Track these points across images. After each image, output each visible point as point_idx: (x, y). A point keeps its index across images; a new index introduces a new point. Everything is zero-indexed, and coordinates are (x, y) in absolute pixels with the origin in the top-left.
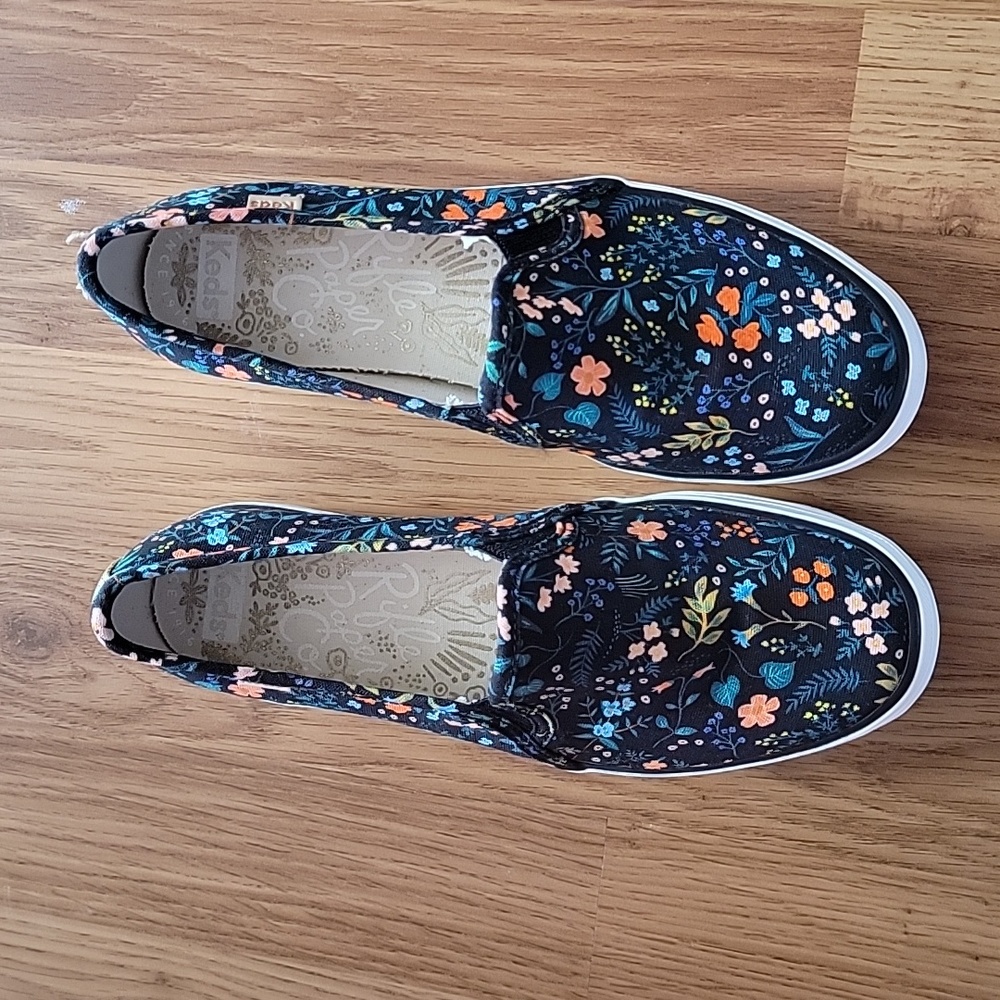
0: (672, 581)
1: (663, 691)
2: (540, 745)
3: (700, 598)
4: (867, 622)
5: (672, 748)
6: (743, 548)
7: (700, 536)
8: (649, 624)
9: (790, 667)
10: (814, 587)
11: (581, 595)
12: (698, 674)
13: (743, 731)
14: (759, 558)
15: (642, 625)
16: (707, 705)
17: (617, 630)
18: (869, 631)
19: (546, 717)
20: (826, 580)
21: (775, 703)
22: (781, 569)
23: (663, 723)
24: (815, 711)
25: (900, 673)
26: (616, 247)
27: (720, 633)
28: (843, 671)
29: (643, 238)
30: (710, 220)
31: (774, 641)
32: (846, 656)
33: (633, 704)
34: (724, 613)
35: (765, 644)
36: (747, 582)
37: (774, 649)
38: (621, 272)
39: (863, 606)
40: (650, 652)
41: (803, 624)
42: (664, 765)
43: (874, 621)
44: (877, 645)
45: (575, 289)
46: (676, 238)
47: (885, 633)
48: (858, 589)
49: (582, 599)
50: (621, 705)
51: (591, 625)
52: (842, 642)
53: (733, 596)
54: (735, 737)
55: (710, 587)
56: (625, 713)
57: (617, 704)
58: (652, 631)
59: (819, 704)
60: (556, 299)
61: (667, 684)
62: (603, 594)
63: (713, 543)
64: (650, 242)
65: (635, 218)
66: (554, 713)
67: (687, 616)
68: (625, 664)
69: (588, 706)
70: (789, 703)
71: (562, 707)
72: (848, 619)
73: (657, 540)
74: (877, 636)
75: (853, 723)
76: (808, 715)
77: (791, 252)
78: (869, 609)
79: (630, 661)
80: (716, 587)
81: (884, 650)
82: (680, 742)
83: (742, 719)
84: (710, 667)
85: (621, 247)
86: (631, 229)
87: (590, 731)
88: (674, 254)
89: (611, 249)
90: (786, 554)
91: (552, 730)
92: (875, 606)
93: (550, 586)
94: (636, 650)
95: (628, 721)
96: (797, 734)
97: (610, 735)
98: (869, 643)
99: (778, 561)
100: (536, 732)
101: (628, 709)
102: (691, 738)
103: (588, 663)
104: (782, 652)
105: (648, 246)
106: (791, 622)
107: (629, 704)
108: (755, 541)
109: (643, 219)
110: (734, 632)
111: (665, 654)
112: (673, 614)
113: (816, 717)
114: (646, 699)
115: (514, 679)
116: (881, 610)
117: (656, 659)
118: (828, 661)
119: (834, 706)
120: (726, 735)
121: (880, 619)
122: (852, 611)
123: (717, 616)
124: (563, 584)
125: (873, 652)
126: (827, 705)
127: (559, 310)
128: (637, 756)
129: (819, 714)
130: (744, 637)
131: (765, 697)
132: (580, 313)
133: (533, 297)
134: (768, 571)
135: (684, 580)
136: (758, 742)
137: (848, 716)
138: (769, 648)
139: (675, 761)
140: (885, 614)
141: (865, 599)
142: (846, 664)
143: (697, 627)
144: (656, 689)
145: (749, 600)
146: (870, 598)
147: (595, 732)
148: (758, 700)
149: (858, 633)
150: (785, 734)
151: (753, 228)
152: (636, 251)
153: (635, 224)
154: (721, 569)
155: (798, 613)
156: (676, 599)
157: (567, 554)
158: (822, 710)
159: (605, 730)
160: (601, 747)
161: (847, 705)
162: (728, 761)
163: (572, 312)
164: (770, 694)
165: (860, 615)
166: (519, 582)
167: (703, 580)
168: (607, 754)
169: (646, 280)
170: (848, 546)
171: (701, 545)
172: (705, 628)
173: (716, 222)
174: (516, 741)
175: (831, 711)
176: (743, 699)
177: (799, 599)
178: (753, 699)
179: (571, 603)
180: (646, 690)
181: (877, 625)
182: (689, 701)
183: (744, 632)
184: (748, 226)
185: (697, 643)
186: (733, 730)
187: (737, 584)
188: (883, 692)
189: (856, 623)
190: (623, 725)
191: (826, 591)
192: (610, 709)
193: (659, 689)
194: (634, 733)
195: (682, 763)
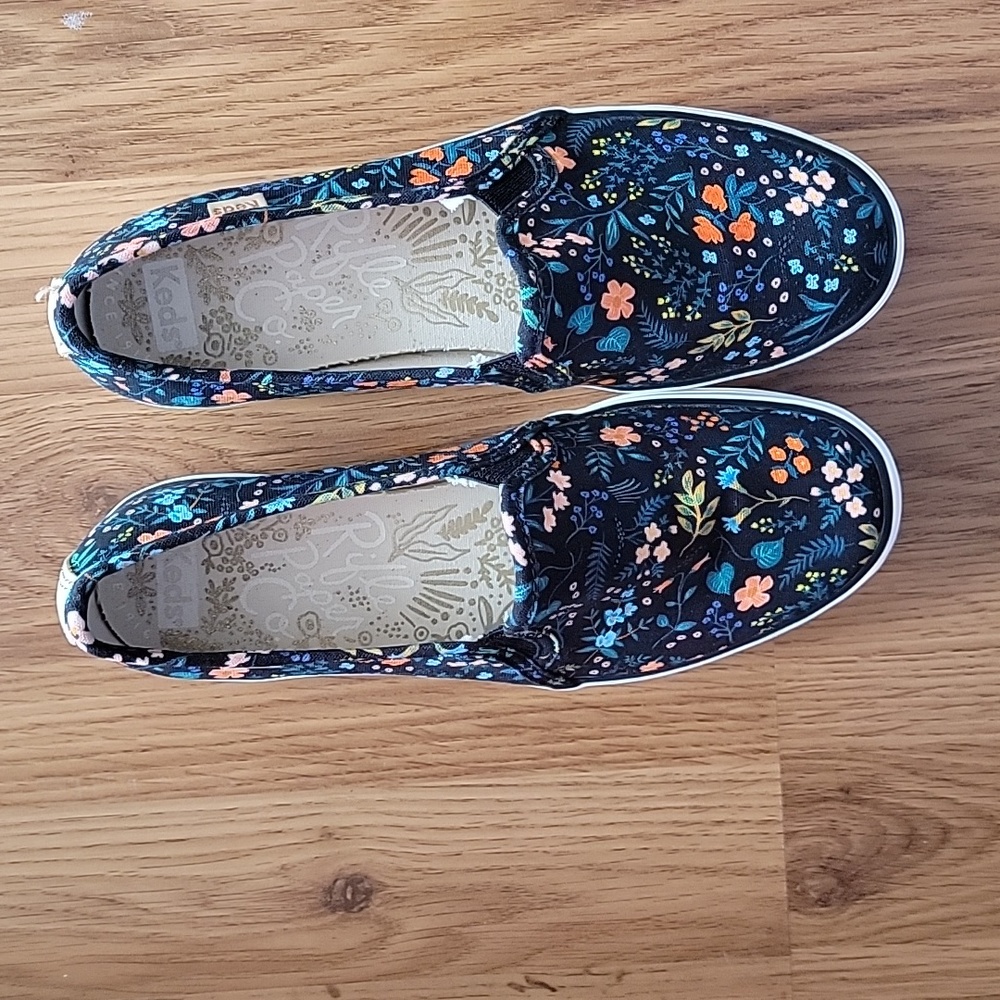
0: (660, 480)
1: (663, 591)
2: (543, 667)
3: (690, 492)
4: (845, 487)
5: (670, 645)
6: (715, 437)
7: (671, 433)
8: (649, 526)
9: (779, 544)
10: (791, 462)
11: (580, 509)
12: (696, 567)
13: (740, 615)
14: (733, 444)
15: (642, 528)
16: (705, 595)
17: (621, 537)
18: (848, 496)
19: (552, 637)
20: (801, 453)
21: (769, 582)
22: (756, 449)
23: (663, 622)
24: (806, 582)
25: (879, 531)
26: (591, 174)
27: (713, 523)
28: (829, 539)
29: (611, 158)
30: (666, 127)
31: (762, 521)
32: (830, 525)
33: (635, 608)
34: (714, 503)
35: (755, 526)
36: (729, 468)
37: (763, 529)
38: (606, 195)
39: (839, 473)
40: (655, 554)
41: (787, 500)
42: (661, 665)
43: (850, 485)
44: (856, 508)
45: (574, 223)
46: (642, 151)
47: (862, 495)
48: (831, 457)
49: (583, 512)
50: (623, 612)
51: (597, 537)
52: (824, 511)
53: (720, 484)
54: (732, 622)
55: (697, 480)
56: (627, 619)
57: (619, 610)
58: (653, 532)
59: (809, 575)
60: (562, 236)
61: (668, 583)
62: (600, 504)
63: (687, 437)
64: (619, 161)
65: (595, 142)
66: (558, 631)
67: (680, 510)
68: (633, 571)
69: (591, 618)
70: (782, 579)
71: (567, 624)
72: (827, 487)
73: (633, 444)
74: (856, 499)
75: (840, 587)
76: (800, 588)
77: (755, 138)
78: (845, 475)
79: (638, 566)
80: (702, 479)
81: (863, 511)
82: (679, 638)
83: (739, 603)
84: (706, 558)
85: (595, 172)
86: (596, 152)
87: (593, 643)
88: (647, 167)
89: (587, 176)
90: (758, 436)
91: (557, 650)
92: (849, 471)
93: (551, 504)
94: (642, 554)
95: (629, 625)
96: (791, 608)
97: (612, 643)
98: (849, 507)
99: (752, 445)
100: (540, 655)
101: (630, 614)
102: (689, 633)
103: (601, 575)
104: (771, 531)
105: (620, 165)
106: (776, 500)
107: (631, 609)
108: (725, 428)
109: (602, 141)
110: (724, 519)
111: (668, 552)
112: (668, 513)
113: (807, 588)
114: (647, 601)
115: (536, 604)
116: (855, 474)
117: (660, 560)
118: (813, 532)
119: (823, 575)
120: (724, 623)
121: (856, 483)
122: (830, 479)
123: (709, 506)
124: (561, 501)
125: (854, 515)
126: (816, 575)
127: (570, 244)
128: (636, 661)
129: (810, 584)
130: (734, 524)
131: (758, 578)
132: (590, 242)
133: (539, 241)
134: (745, 455)
135: (670, 477)
136: (754, 624)
137: (836, 581)
138: (759, 529)
139: (672, 658)
140: (860, 477)
141: (839, 466)
142: (830, 531)
143: (692, 520)
144: (657, 589)
145: (735, 485)
146: (844, 464)
147: (597, 644)
148: (753, 581)
149: (838, 499)
150: (780, 610)
151: (708, 125)
152: (611, 173)
153: (598, 147)
154: (701, 460)
155: (780, 490)
156: (667, 497)
157: (556, 470)
158: (812, 580)
159: (607, 640)
160: (601, 658)
161: (835, 571)
162: (723, 648)
163: (583, 243)
164: (763, 574)
165: (838, 482)
166: (522, 506)
167: (688, 474)
168: (607, 664)
169: (632, 197)
170: (812, 419)
171: (676, 441)
172: (699, 521)
173: (672, 127)
174: (519, 668)
175: (820, 578)
176: (738, 583)
177: (780, 476)
178: (747, 582)
179: (574, 518)
180: (648, 592)
181: (855, 489)
182: (687, 596)
183: (734, 518)
184: (703, 124)
185: (695, 536)
186: (730, 616)
187: (721, 472)
188: (866, 552)
189: (835, 491)
190: (625, 631)
191: (803, 465)
192: (613, 617)
193: (660, 589)
194: (635, 637)
195: (679, 658)
